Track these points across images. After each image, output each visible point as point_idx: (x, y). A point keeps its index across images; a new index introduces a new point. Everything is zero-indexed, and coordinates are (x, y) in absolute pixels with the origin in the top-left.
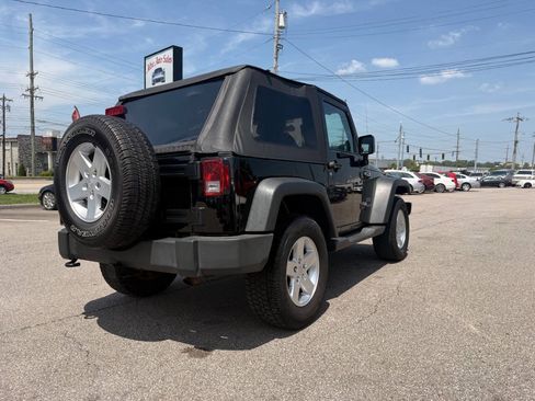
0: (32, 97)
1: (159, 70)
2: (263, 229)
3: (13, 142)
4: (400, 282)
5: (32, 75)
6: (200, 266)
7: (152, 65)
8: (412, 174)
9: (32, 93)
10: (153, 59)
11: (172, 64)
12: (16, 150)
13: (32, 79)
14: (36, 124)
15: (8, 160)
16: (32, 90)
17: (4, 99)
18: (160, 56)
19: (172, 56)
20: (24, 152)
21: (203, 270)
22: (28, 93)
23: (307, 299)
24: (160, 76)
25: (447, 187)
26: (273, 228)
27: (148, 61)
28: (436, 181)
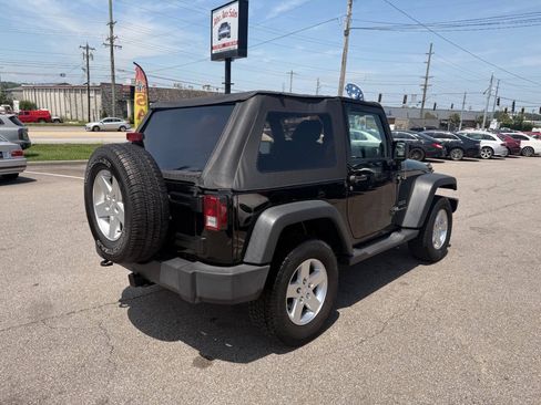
0: (112, 46)
1: (225, 25)
2: (259, 262)
3: (97, 89)
4: (424, 293)
5: (111, 24)
6: (198, 294)
7: (218, 19)
8: (494, 136)
9: (112, 42)
10: (219, 13)
11: (237, 19)
12: (99, 97)
13: (111, 28)
14: (116, 73)
15: (93, 107)
16: (112, 39)
17: (87, 48)
18: (226, 9)
19: (237, 11)
20: (105, 99)
21: (200, 298)
22: (108, 42)
23: (311, 315)
24: (225, 31)
25: (536, 152)
26: (270, 259)
27: (215, 15)
28: (524, 144)
